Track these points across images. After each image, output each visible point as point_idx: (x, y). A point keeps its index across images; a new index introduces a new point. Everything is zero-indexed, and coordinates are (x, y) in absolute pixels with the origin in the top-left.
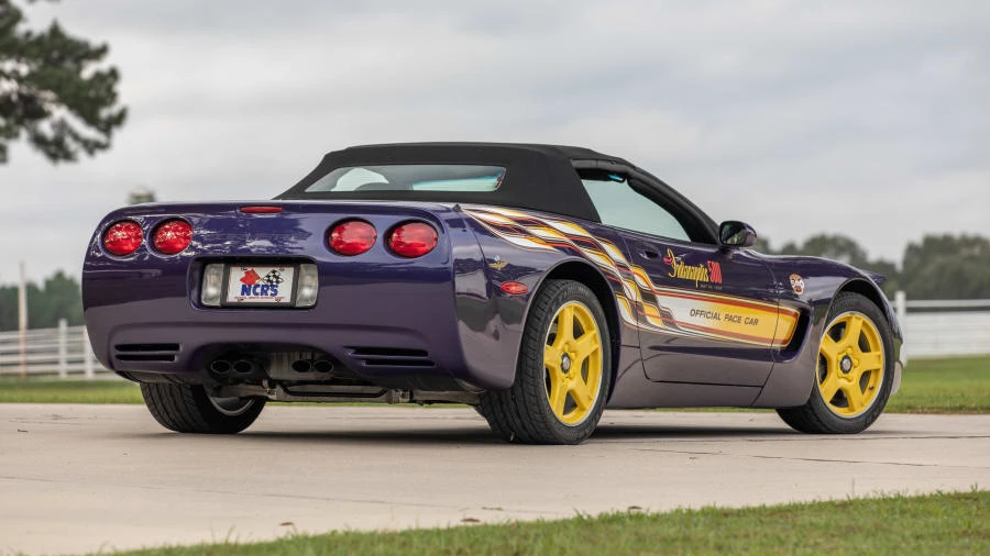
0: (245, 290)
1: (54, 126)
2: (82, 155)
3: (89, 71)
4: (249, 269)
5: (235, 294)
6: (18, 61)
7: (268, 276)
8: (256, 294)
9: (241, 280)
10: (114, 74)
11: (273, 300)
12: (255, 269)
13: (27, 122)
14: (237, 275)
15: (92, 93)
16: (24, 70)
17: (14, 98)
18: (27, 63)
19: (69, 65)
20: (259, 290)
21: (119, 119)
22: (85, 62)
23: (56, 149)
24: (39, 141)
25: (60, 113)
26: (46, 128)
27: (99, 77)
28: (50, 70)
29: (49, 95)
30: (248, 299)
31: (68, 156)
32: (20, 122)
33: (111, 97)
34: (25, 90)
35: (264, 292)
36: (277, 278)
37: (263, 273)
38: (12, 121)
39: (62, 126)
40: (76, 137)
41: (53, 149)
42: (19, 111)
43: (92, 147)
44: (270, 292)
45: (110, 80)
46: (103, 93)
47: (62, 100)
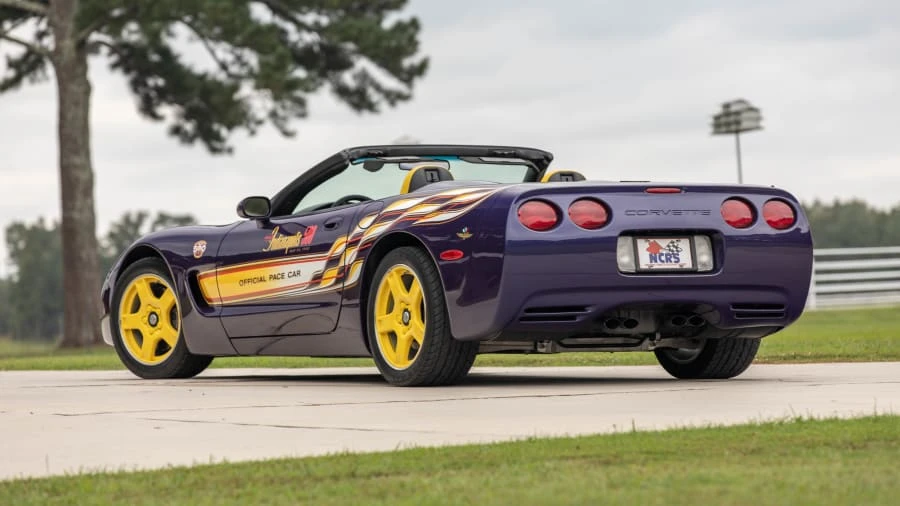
0: (653, 259)
1: (355, 77)
2: (384, 106)
3: (390, 20)
4: (652, 240)
5: (645, 262)
6: (319, 13)
7: (668, 246)
8: (663, 262)
9: (648, 250)
10: (414, 24)
11: (677, 266)
12: (657, 241)
13: (330, 73)
14: (643, 245)
15: (393, 43)
16: (324, 21)
17: (316, 49)
18: (328, 15)
19: (370, 15)
20: (663, 258)
21: (421, 69)
22: (385, 12)
23: (358, 99)
24: (342, 92)
25: (363, 64)
26: (348, 78)
27: (400, 27)
28: (351, 21)
29: (350, 46)
30: (657, 266)
31: (371, 107)
32: (323, 74)
33: (412, 46)
34: (325, 41)
35: (668, 260)
36: (677, 248)
37: (663, 243)
38: (314, 74)
39: (364, 76)
40: (378, 88)
41: (355, 99)
42: (322, 63)
43: (394, 98)
44: (673, 259)
45: (411, 30)
46: (404, 42)
47: (363, 51)
